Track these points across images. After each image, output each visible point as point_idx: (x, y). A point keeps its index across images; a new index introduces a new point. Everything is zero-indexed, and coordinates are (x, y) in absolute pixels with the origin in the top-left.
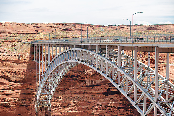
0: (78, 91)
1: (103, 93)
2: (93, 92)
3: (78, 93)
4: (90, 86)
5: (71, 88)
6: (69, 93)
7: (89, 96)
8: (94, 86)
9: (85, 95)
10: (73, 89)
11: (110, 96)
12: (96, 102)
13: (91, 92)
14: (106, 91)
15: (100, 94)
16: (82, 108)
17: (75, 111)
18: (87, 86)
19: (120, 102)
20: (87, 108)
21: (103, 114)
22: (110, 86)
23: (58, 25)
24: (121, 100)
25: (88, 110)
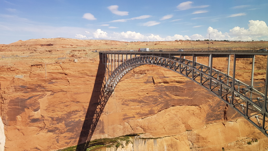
0: (130, 81)
1: (145, 83)
2: (139, 81)
3: (130, 83)
4: (137, 78)
5: (126, 79)
6: (125, 83)
7: (137, 84)
8: (139, 78)
9: (134, 84)
10: (127, 80)
11: (148, 84)
12: (141, 87)
13: (138, 81)
14: (146, 81)
15: (143, 83)
16: (133, 92)
17: (129, 94)
18: (135, 78)
19: (154, 87)
20: (136, 91)
21: (145, 95)
22: (148, 78)
23: (102, 41)
24: (155, 86)
25: (136, 92)
